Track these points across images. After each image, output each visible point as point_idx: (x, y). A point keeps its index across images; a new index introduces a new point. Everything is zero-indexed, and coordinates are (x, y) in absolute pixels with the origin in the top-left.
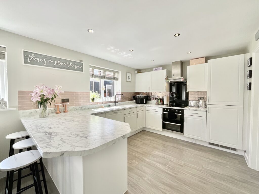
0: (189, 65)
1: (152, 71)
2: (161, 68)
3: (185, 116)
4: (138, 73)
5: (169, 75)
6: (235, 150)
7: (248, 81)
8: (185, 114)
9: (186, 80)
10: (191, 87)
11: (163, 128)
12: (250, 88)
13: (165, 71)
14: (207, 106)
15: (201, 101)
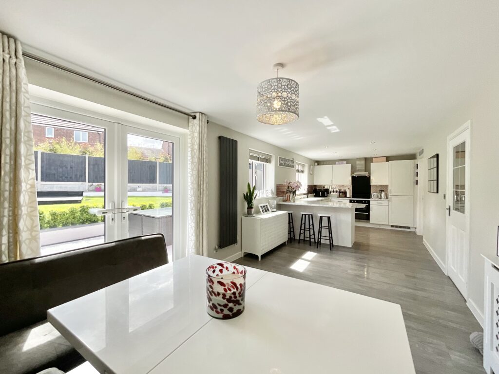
0: (372, 162)
1: (335, 164)
2: (345, 162)
3: (371, 206)
4: (318, 165)
5: (353, 170)
6: (409, 228)
7: (416, 178)
8: (371, 204)
9: (370, 173)
10: (374, 181)
11: (356, 218)
12: (417, 184)
13: (349, 165)
14: (389, 197)
15: (383, 193)
